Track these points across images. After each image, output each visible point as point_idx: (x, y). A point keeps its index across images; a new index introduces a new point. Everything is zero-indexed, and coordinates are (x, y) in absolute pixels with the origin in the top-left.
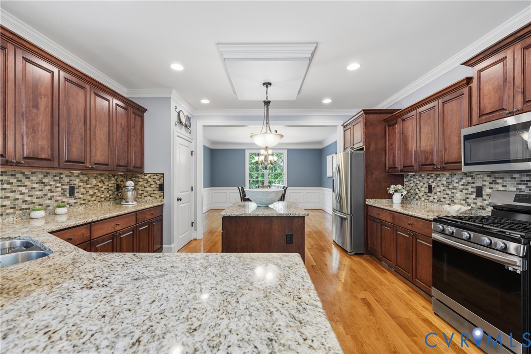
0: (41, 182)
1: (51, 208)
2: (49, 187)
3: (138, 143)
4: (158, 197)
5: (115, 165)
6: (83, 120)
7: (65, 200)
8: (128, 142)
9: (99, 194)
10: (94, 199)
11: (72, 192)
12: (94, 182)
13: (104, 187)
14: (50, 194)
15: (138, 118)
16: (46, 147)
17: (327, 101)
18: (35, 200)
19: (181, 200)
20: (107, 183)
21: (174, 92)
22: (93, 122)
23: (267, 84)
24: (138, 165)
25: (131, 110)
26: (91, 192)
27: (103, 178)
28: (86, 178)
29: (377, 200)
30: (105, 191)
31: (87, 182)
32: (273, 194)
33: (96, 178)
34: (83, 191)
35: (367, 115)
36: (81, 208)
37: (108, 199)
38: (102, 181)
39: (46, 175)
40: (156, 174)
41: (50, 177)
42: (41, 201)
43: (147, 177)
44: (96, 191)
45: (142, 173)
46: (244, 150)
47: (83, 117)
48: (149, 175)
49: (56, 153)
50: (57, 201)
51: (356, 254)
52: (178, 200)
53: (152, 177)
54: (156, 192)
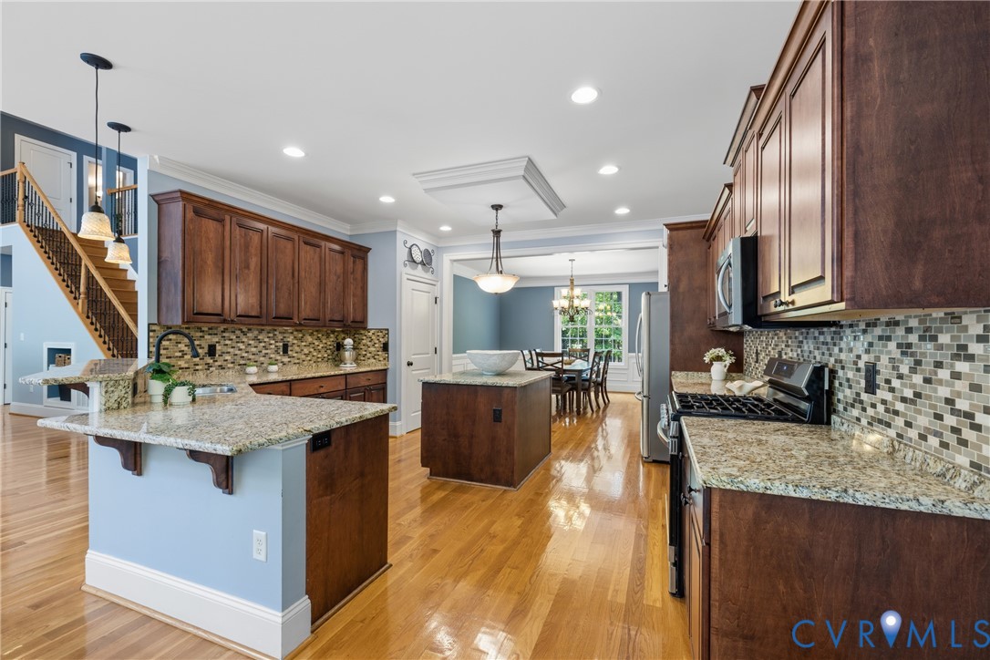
0: (256, 339)
1: (265, 365)
2: (263, 344)
3: (359, 292)
4: (381, 359)
5: (327, 320)
6: (291, 273)
7: (279, 358)
8: (344, 291)
9: (315, 354)
10: (309, 358)
11: (285, 349)
12: (310, 339)
13: (321, 345)
14: (264, 351)
15: (359, 262)
16: (255, 305)
17: (622, 211)
18: (251, 357)
19: (412, 364)
20: (324, 341)
21: (399, 222)
22: (302, 274)
23: (497, 207)
24: (358, 319)
25: (348, 253)
26: (306, 351)
27: (320, 335)
28: (301, 335)
29: (690, 373)
30: (323, 351)
31: (301, 340)
32: (495, 358)
33: (311, 334)
34: (297, 349)
35: (675, 233)
36: (295, 367)
37: (326, 359)
38: (318, 338)
39: (261, 331)
40: (381, 330)
41: (264, 333)
42: (256, 358)
43: (370, 334)
44: (312, 350)
45: (365, 328)
46: (553, 287)
47: (291, 270)
48: (372, 332)
49: (264, 310)
50: (271, 358)
51: (654, 461)
52: (408, 365)
53: (376, 334)
54: (380, 353)
